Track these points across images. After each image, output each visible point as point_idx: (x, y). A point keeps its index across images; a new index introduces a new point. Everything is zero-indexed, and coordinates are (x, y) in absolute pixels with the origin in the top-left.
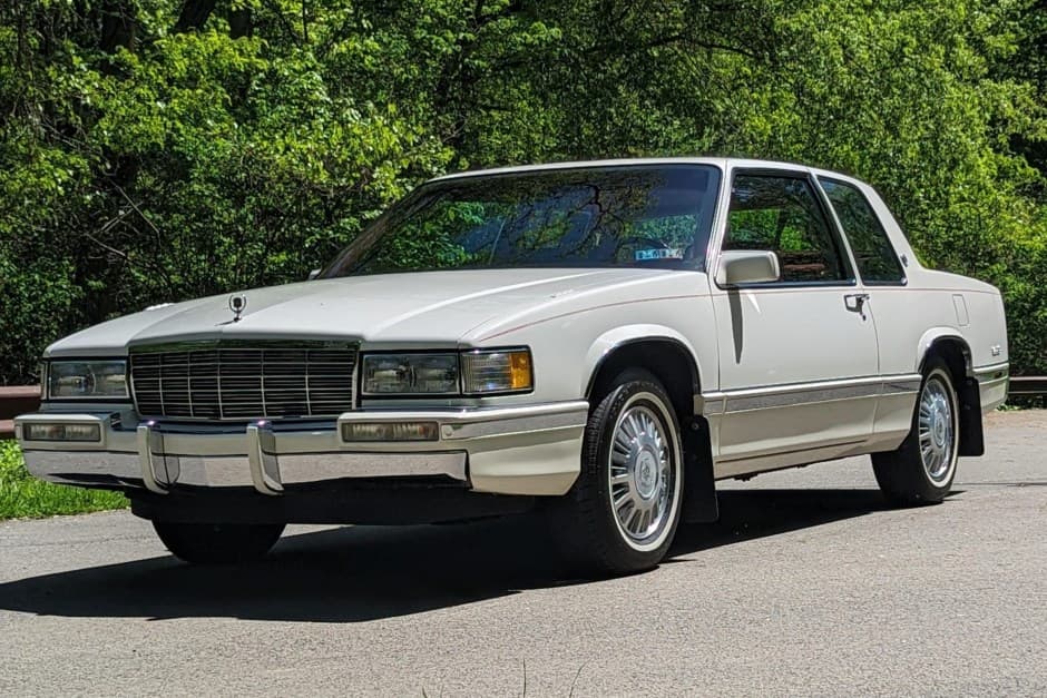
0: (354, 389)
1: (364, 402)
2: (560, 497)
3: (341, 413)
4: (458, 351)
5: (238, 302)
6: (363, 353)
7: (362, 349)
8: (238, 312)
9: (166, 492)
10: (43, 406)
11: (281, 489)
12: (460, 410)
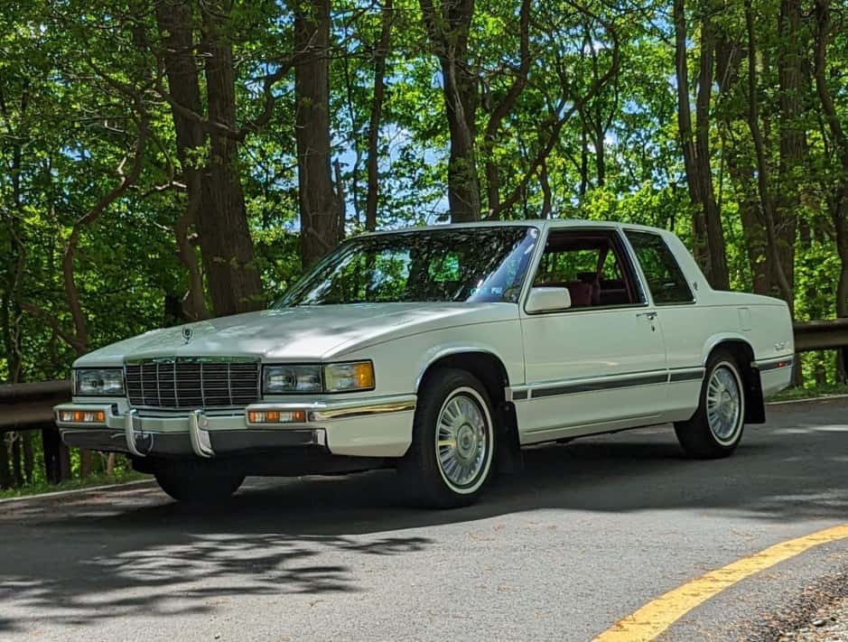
0: (259, 388)
1: (265, 397)
2: (400, 458)
3: (248, 404)
4: (321, 364)
5: (187, 332)
6: (263, 365)
7: (263, 362)
8: (188, 339)
9: (144, 455)
10: (74, 399)
11: (213, 453)
12: (313, 403)
